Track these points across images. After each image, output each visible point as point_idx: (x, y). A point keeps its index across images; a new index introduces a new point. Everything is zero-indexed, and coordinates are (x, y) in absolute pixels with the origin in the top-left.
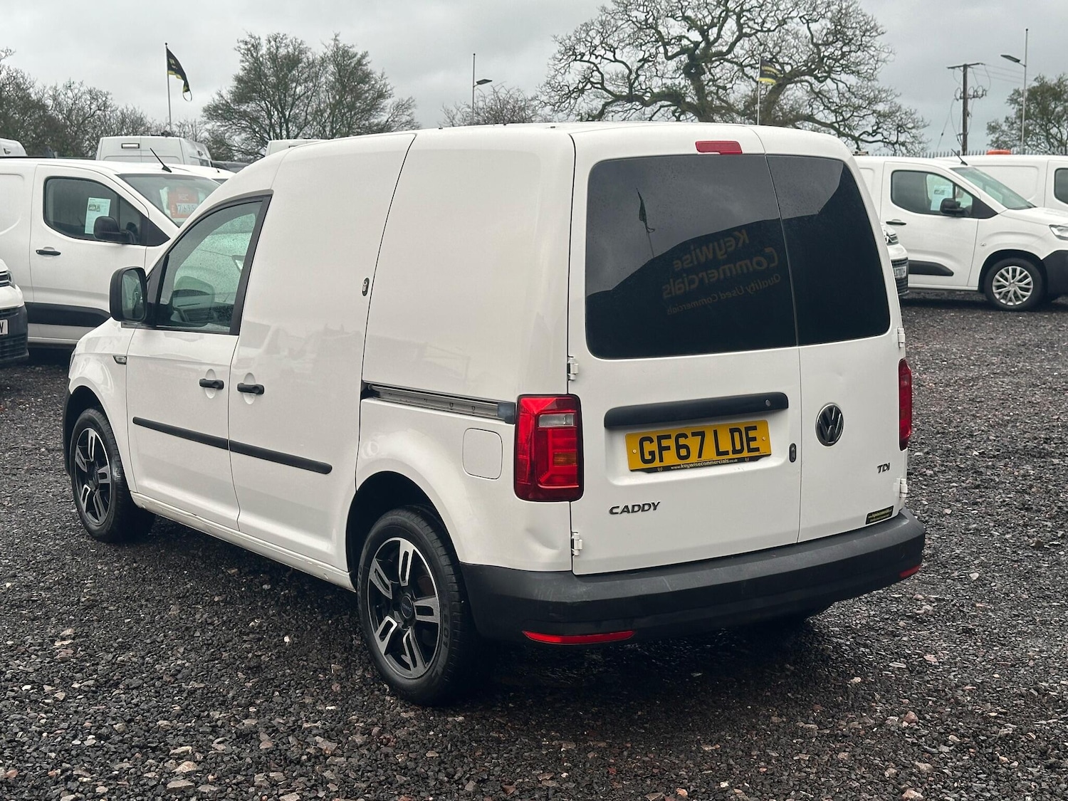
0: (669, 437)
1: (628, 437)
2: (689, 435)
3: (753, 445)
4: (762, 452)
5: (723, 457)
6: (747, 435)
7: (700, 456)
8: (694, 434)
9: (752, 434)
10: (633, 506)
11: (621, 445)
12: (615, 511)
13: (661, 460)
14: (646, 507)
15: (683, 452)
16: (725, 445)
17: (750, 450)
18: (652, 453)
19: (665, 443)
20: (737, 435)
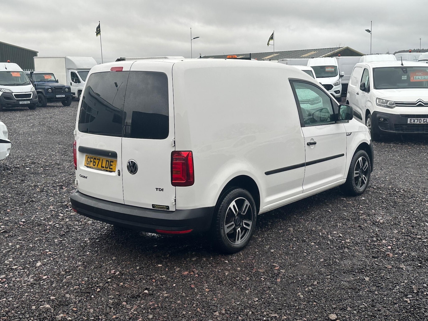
1: (86, 156)
3: (111, 167)
4: (113, 170)
5: (103, 168)
6: (110, 163)
7: (97, 166)
8: (97, 159)
9: (112, 163)
10: (83, 176)
11: (84, 158)
12: (80, 176)
13: (90, 165)
14: (85, 177)
15: (94, 164)
16: (104, 165)
18: (89, 162)
19: (91, 160)
20: (107, 162)
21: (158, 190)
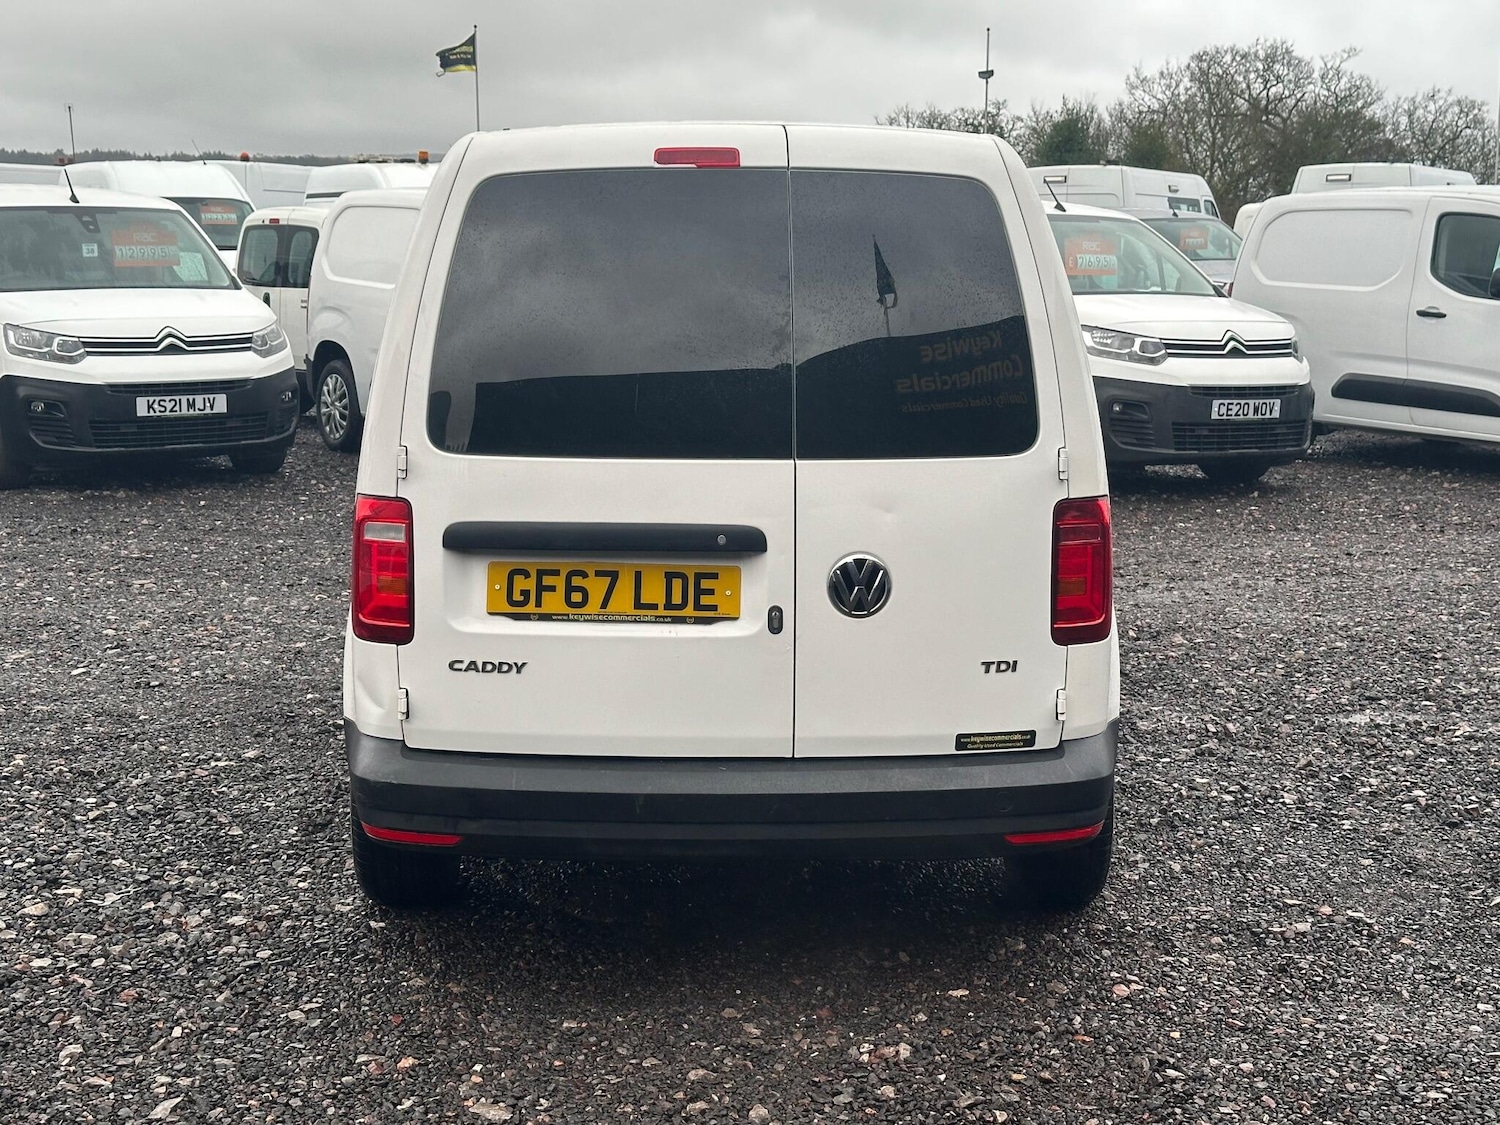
0: (556, 573)
1: (492, 566)
2: (591, 574)
3: (705, 600)
4: (721, 612)
5: (644, 612)
6: (697, 584)
7: (604, 605)
8: (598, 574)
9: (705, 584)
10: (484, 664)
11: (479, 577)
12: (457, 666)
13: (538, 604)
14: (505, 668)
15: (577, 597)
16: (653, 592)
17: (698, 606)
18: (525, 593)
19: (547, 581)
20: (677, 584)
21: (993, 668)
